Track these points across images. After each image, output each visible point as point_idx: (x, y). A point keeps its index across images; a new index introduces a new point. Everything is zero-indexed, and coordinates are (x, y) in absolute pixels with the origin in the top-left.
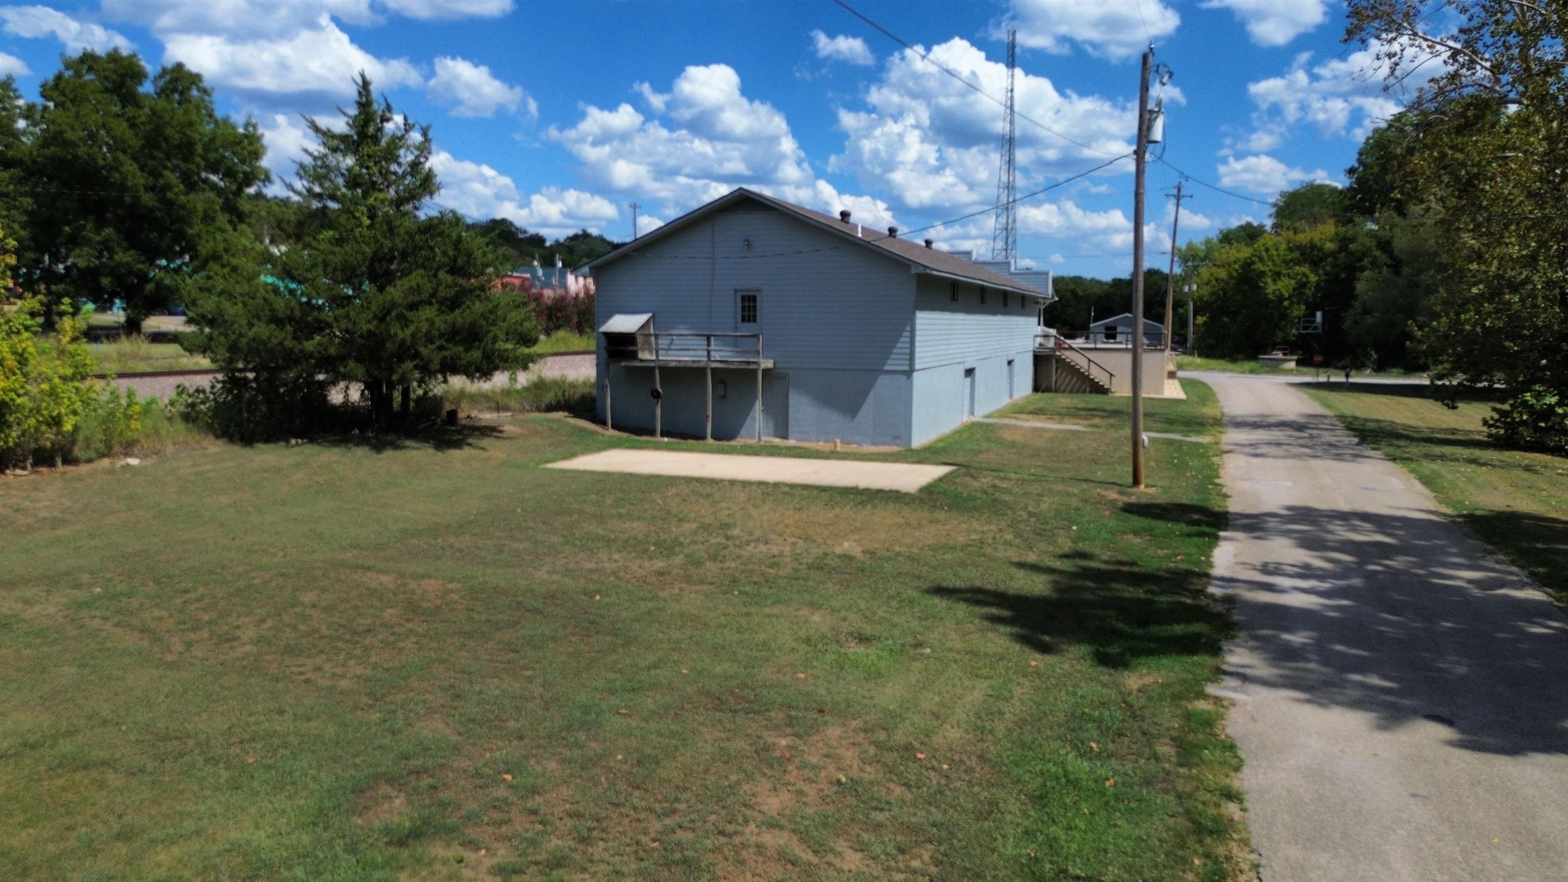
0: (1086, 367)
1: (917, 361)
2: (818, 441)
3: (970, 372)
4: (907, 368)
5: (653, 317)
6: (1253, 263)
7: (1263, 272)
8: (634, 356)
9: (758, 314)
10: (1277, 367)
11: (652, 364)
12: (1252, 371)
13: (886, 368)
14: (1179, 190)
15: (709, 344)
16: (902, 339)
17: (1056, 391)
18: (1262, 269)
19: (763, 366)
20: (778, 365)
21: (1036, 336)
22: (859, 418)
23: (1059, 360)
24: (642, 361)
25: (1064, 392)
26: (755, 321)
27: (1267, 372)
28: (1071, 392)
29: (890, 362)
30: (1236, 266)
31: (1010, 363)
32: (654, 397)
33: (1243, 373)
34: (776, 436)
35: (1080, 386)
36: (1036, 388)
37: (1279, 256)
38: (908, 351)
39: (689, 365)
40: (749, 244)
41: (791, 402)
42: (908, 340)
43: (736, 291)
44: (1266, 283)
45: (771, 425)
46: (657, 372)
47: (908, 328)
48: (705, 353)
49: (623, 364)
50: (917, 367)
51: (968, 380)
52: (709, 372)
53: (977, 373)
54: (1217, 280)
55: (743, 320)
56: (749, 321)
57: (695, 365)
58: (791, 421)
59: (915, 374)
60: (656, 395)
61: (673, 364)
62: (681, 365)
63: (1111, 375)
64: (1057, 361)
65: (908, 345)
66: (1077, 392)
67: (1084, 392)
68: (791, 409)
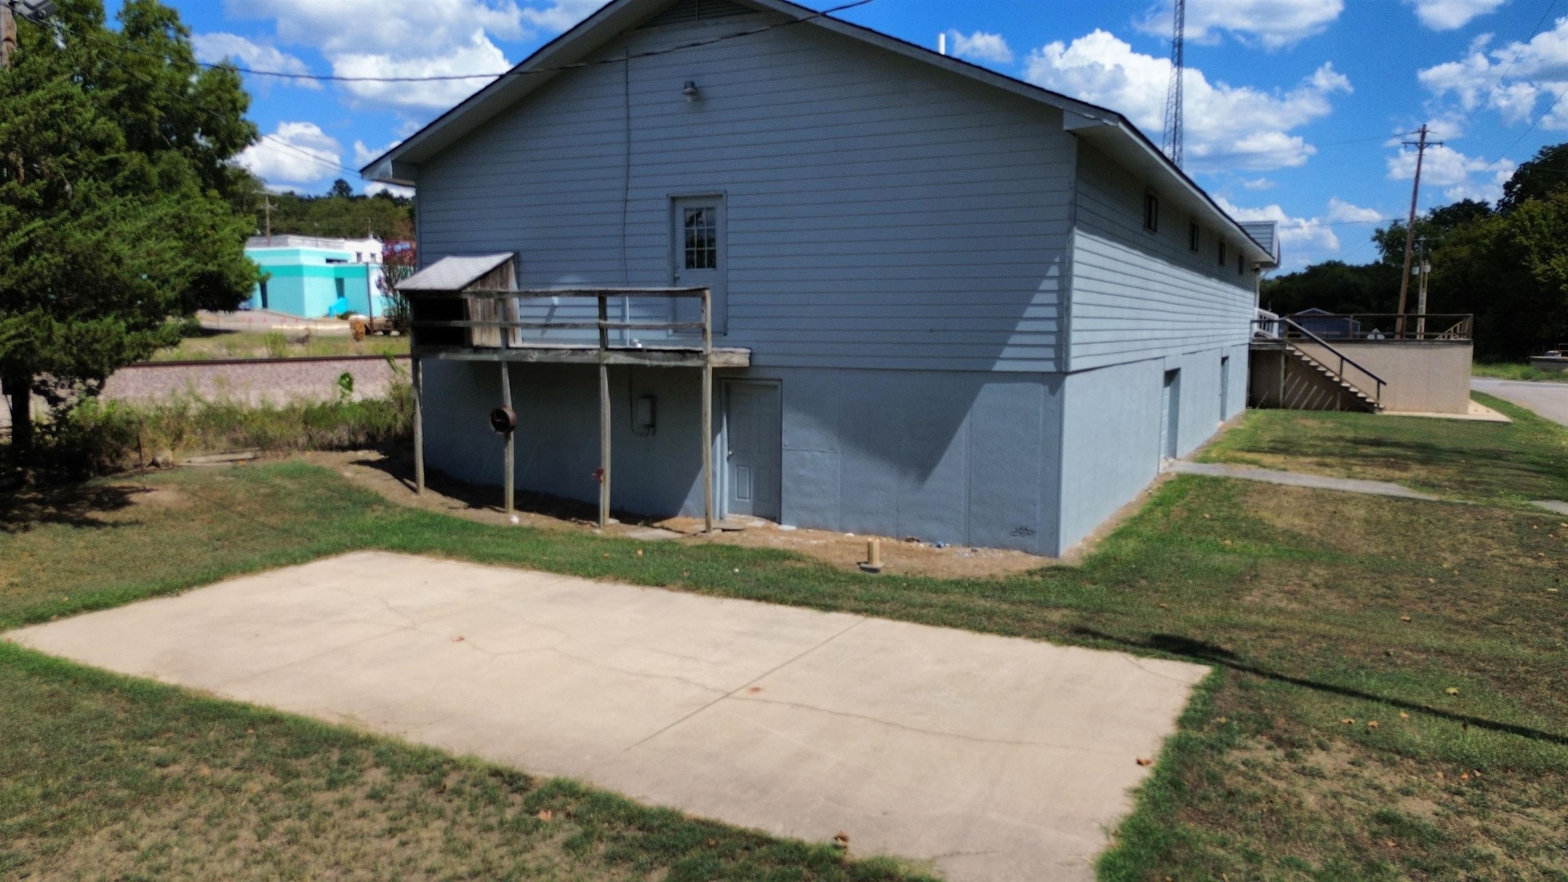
0: (1336, 369)
1: (1074, 351)
2: (844, 530)
3: (1171, 376)
4: (1050, 367)
5: (516, 258)
6: (1513, 236)
7: (1527, 248)
8: (461, 338)
9: (719, 249)
10: (1559, 371)
11: (496, 358)
12: (1526, 377)
13: (999, 366)
14: (1423, 137)
15: (603, 315)
16: (1038, 298)
17: (1285, 407)
18: (1526, 243)
19: (717, 360)
20: (760, 360)
21: (1253, 322)
22: (934, 481)
23: (1291, 359)
24: (478, 349)
25: (1296, 407)
26: (712, 264)
27: (1550, 379)
28: (1307, 408)
29: (1007, 352)
30: (1487, 241)
31: (1224, 360)
32: (498, 427)
33: (1514, 379)
34: (757, 514)
35: (1324, 400)
36: (1252, 402)
37: (1549, 226)
38: (1052, 326)
39: (566, 358)
40: (695, 92)
41: (785, 441)
42: (1053, 298)
43: (674, 199)
44: (1531, 262)
45: (747, 490)
46: (505, 371)
47: (1054, 271)
48: (595, 334)
49: (442, 356)
50: (1074, 365)
51: (1168, 389)
52: (604, 373)
53: (1183, 377)
54: (1452, 260)
55: (689, 264)
56: (701, 266)
57: (577, 359)
58: (786, 483)
59: (1069, 381)
60: (502, 423)
61: (534, 357)
62: (549, 358)
63: (1380, 382)
64: (1287, 358)
65: (1052, 312)
66: (1318, 408)
67: (1330, 408)
68: (785, 455)
